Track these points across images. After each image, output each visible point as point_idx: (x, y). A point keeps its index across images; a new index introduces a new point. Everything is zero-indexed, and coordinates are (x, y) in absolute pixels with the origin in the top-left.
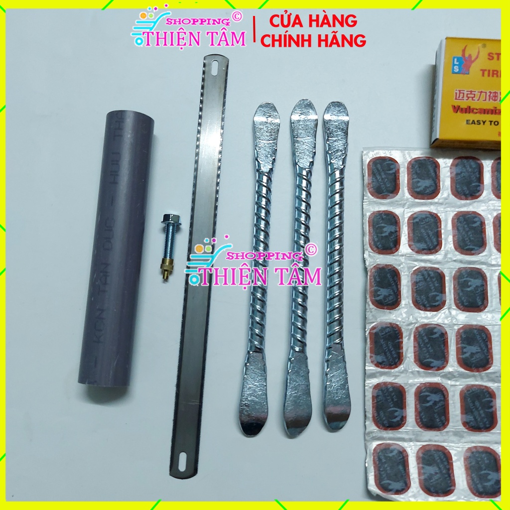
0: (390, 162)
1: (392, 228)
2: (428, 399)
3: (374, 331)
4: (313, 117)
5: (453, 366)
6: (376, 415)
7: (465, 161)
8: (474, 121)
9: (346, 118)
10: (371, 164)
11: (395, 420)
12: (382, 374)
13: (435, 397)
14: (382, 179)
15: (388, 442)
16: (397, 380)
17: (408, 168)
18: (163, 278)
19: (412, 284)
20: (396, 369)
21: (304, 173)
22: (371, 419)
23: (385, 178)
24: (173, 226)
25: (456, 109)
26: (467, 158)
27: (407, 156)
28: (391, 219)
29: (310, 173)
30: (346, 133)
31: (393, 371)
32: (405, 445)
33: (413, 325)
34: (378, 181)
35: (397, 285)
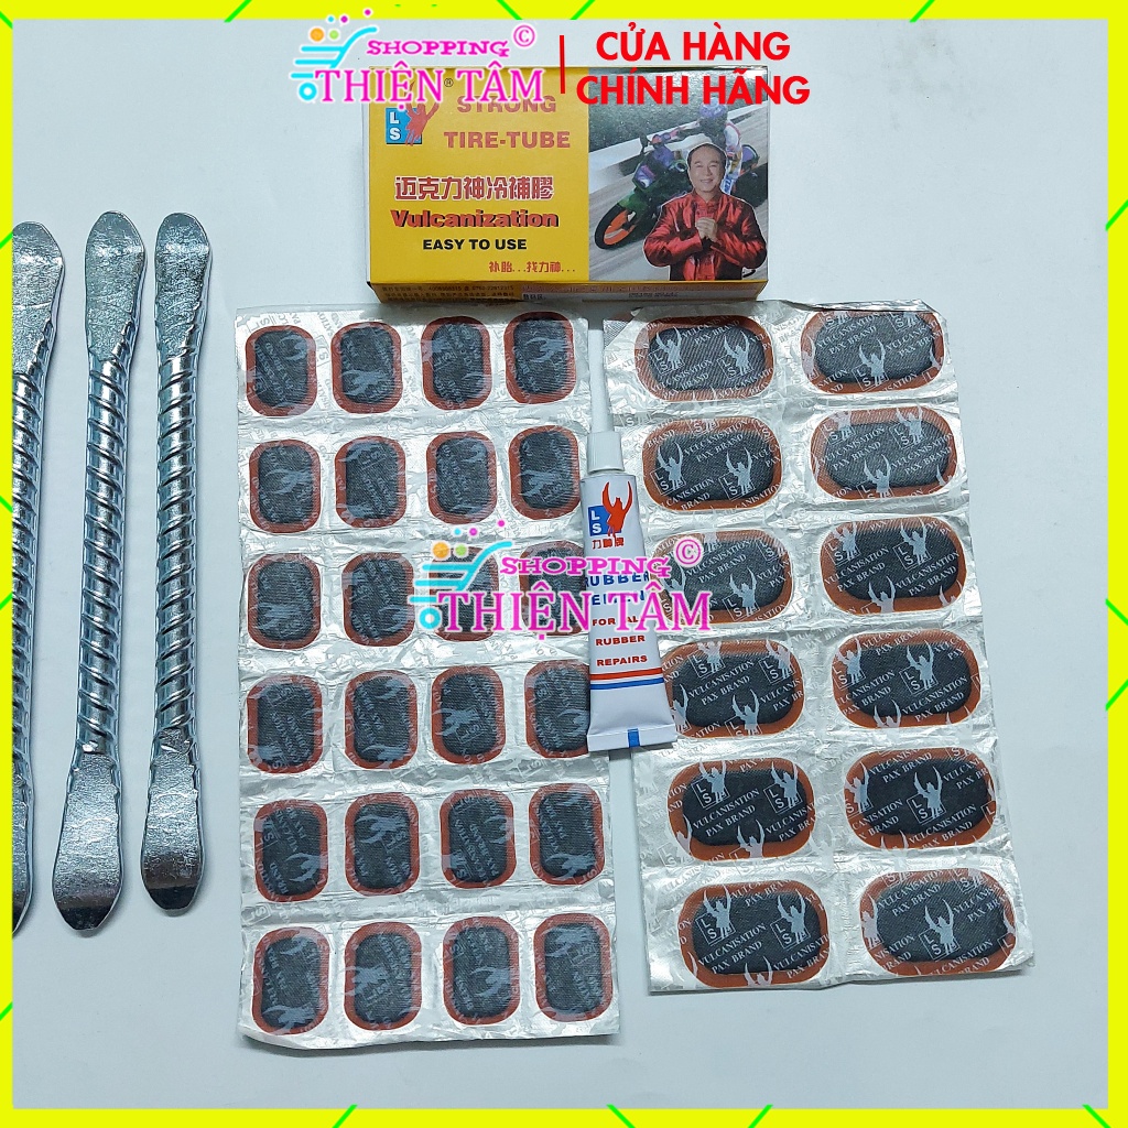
0: (293, 337)
1: (303, 478)
2: (373, 828)
3: (257, 696)
4: (135, 250)
5: (426, 753)
6: (262, 871)
7: (451, 328)
8: (438, 241)
9: (202, 250)
10: (253, 342)
11: (301, 879)
12: (276, 784)
13: (387, 824)
14: (277, 373)
15: (290, 925)
16: (308, 794)
17: (333, 348)
19: (345, 592)
20: (309, 772)
21: (107, 371)
22: (253, 881)
23: (284, 371)
25: (402, 218)
26: (453, 320)
27: (332, 323)
28: (297, 456)
29: (120, 370)
30: (199, 279)
31: (296, 775)
32: (323, 928)
33: (342, 677)
34: (268, 378)
35: (310, 596)
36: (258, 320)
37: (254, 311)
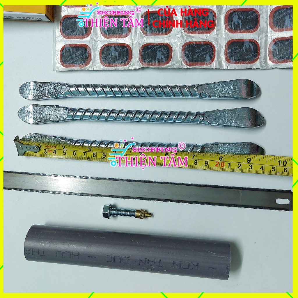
0: (64, 51)
1: (113, 50)
2: (236, 23)
3: (188, 62)
4: (31, 108)
6: (248, 61)
9: (32, 84)
10: (65, 65)
11: (252, 47)
12: (219, 57)
13: (235, 18)
14: (76, 57)
15: (268, 53)
16: (223, 46)
17: (68, 38)
18: (150, 217)
19: (153, 35)
20: (216, 46)
21: (72, 114)
22: (252, 65)
23: (76, 54)
24: (112, 210)
27: (60, 39)
28: (105, 50)
29: (72, 110)
30: (43, 83)
31: (216, 49)
32: (270, 41)
33: (183, 34)
34: (78, 60)
35: (154, 46)
36: (57, 63)
37: (54, 64)
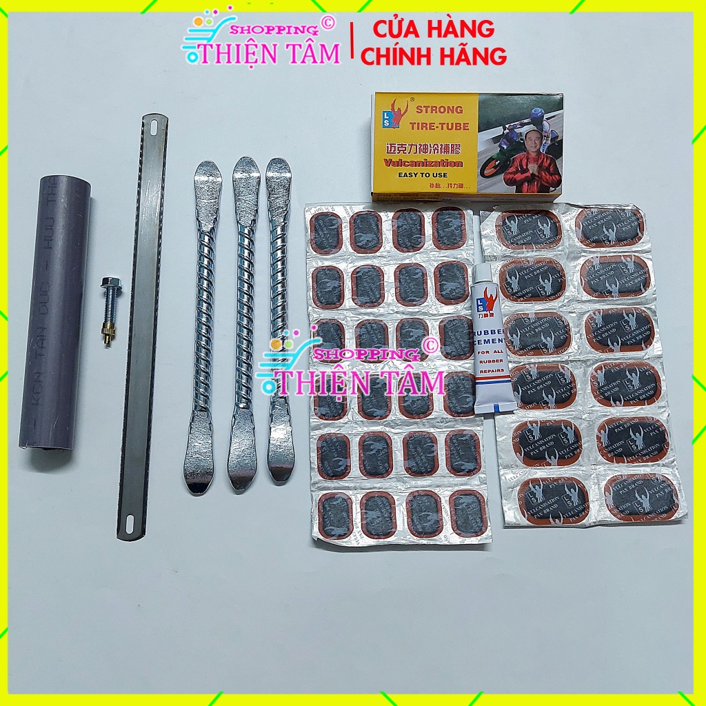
0: (332, 217)
1: (336, 284)
2: (372, 447)
4: (255, 175)
5: (395, 414)
6: (320, 465)
7: (405, 213)
8: (406, 174)
9: (288, 175)
10: (313, 219)
11: (339, 470)
12: (326, 426)
13: (378, 446)
14: (325, 234)
15: (333, 491)
16: (341, 431)
17: (350, 223)
18: (105, 343)
19: (356, 337)
20: (341, 421)
21: (246, 231)
22: (316, 470)
23: (328, 234)
24: (113, 290)
25: (388, 162)
26: (407, 210)
27: (350, 211)
28: (336, 274)
29: (252, 231)
30: (288, 190)
31: (336, 422)
32: (349, 493)
34: (320, 237)
35: (341, 339)
36: (315, 209)
37: (314, 205)
